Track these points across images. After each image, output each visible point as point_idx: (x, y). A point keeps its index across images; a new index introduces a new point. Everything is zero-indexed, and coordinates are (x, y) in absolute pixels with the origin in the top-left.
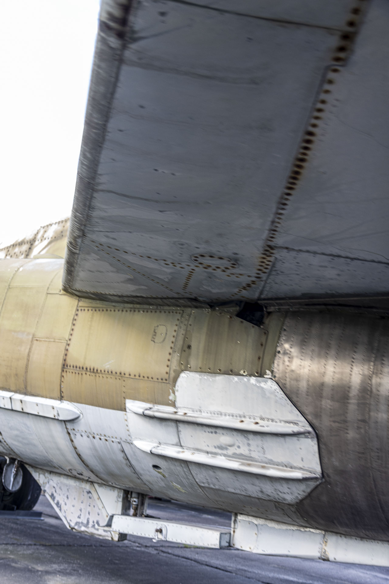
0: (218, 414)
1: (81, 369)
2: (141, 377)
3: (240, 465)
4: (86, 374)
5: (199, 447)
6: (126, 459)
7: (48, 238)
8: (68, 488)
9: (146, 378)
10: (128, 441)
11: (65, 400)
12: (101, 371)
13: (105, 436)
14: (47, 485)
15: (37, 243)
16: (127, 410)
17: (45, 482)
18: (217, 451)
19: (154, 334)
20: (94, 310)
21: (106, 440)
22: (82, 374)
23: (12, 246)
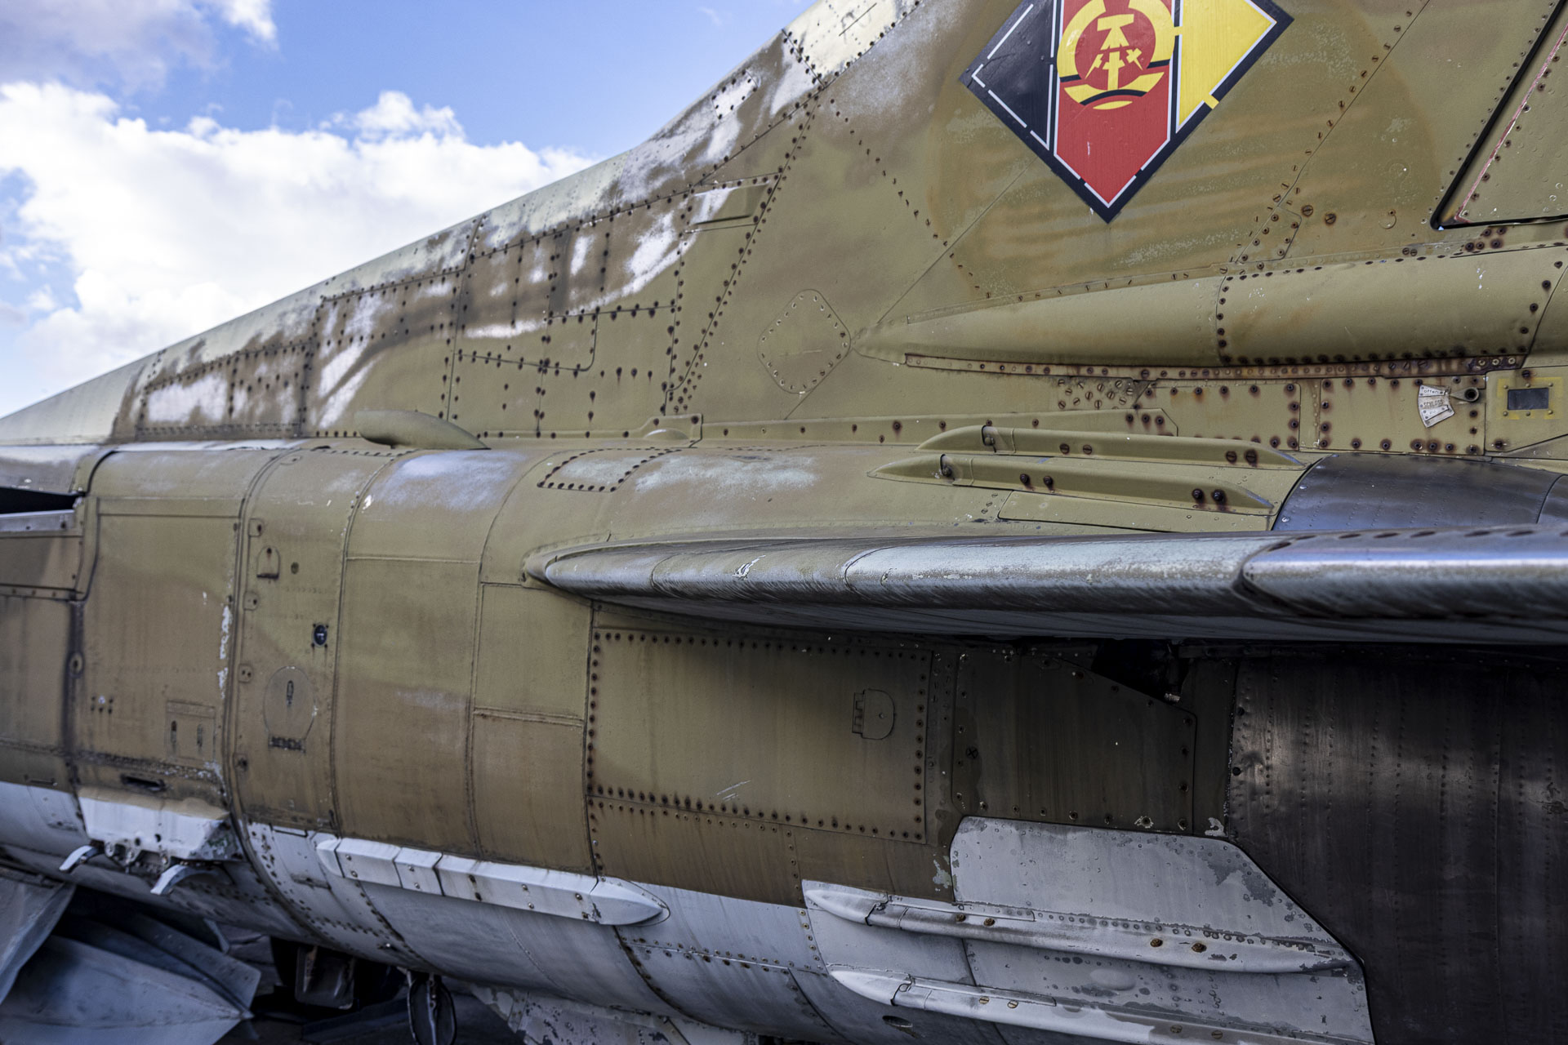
0: (1082, 921)
1: (648, 799)
2: (841, 828)
3: (1153, 1032)
4: (665, 813)
5: (1030, 989)
6: (805, 1001)
7: (362, 338)
8: (592, 1025)
9: (855, 830)
10: (814, 968)
11: (606, 875)
12: (712, 807)
13: (741, 956)
14: (526, 1020)
15: (325, 350)
16: (808, 904)
17: (516, 1010)
18: (1081, 996)
19: (856, 713)
20: (648, 638)
21: (746, 966)
22: (652, 813)
23: (242, 357)
